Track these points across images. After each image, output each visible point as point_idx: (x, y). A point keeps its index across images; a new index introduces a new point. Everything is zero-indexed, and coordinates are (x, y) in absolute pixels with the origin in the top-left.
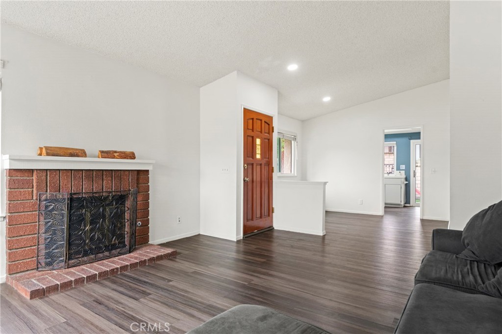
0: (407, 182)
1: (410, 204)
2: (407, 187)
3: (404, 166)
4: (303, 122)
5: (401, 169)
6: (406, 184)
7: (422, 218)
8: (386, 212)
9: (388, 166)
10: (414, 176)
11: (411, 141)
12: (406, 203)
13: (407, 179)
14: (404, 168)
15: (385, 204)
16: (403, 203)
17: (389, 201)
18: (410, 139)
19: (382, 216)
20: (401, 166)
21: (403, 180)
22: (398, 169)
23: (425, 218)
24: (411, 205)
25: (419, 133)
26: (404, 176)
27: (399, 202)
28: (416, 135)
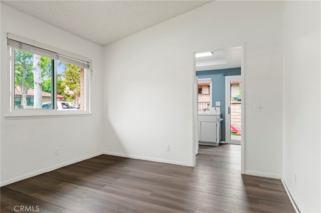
0: (222, 119)
1: (225, 141)
2: (223, 124)
3: (219, 103)
4: (103, 46)
5: (216, 105)
6: (221, 122)
7: (243, 173)
8: (197, 161)
9: (201, 103)
10: (229, 112)
11: (226, 77)
12: (221, 140)
13: (222, 116)
14: (219, 105)
15: (199, 142)
16: (218, 142)
17: (203, 140)
18: (225, 75)
19: (193, 168)
20: (216, 102)
21: (219, 117)
22: (214, 106)
23: (248, 172)
24: (226, 143)
25: (239, 69)
26: (219, 113)
27: (215, 141)
28: (237, 71)
